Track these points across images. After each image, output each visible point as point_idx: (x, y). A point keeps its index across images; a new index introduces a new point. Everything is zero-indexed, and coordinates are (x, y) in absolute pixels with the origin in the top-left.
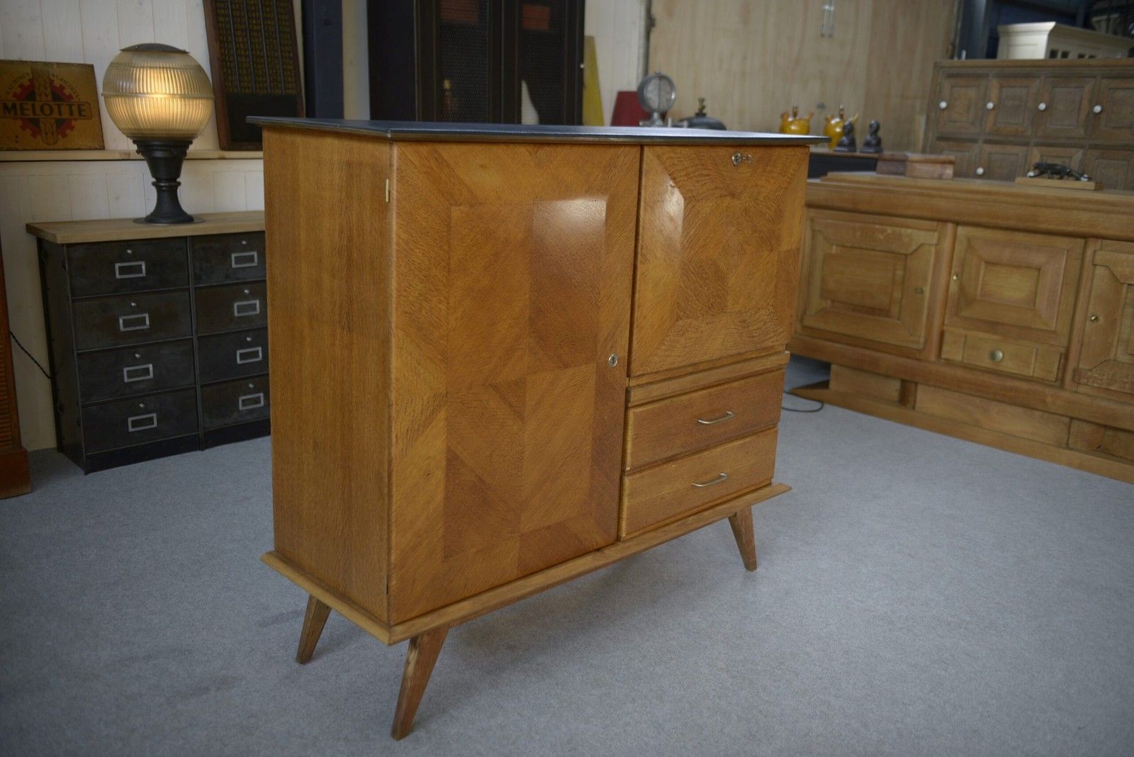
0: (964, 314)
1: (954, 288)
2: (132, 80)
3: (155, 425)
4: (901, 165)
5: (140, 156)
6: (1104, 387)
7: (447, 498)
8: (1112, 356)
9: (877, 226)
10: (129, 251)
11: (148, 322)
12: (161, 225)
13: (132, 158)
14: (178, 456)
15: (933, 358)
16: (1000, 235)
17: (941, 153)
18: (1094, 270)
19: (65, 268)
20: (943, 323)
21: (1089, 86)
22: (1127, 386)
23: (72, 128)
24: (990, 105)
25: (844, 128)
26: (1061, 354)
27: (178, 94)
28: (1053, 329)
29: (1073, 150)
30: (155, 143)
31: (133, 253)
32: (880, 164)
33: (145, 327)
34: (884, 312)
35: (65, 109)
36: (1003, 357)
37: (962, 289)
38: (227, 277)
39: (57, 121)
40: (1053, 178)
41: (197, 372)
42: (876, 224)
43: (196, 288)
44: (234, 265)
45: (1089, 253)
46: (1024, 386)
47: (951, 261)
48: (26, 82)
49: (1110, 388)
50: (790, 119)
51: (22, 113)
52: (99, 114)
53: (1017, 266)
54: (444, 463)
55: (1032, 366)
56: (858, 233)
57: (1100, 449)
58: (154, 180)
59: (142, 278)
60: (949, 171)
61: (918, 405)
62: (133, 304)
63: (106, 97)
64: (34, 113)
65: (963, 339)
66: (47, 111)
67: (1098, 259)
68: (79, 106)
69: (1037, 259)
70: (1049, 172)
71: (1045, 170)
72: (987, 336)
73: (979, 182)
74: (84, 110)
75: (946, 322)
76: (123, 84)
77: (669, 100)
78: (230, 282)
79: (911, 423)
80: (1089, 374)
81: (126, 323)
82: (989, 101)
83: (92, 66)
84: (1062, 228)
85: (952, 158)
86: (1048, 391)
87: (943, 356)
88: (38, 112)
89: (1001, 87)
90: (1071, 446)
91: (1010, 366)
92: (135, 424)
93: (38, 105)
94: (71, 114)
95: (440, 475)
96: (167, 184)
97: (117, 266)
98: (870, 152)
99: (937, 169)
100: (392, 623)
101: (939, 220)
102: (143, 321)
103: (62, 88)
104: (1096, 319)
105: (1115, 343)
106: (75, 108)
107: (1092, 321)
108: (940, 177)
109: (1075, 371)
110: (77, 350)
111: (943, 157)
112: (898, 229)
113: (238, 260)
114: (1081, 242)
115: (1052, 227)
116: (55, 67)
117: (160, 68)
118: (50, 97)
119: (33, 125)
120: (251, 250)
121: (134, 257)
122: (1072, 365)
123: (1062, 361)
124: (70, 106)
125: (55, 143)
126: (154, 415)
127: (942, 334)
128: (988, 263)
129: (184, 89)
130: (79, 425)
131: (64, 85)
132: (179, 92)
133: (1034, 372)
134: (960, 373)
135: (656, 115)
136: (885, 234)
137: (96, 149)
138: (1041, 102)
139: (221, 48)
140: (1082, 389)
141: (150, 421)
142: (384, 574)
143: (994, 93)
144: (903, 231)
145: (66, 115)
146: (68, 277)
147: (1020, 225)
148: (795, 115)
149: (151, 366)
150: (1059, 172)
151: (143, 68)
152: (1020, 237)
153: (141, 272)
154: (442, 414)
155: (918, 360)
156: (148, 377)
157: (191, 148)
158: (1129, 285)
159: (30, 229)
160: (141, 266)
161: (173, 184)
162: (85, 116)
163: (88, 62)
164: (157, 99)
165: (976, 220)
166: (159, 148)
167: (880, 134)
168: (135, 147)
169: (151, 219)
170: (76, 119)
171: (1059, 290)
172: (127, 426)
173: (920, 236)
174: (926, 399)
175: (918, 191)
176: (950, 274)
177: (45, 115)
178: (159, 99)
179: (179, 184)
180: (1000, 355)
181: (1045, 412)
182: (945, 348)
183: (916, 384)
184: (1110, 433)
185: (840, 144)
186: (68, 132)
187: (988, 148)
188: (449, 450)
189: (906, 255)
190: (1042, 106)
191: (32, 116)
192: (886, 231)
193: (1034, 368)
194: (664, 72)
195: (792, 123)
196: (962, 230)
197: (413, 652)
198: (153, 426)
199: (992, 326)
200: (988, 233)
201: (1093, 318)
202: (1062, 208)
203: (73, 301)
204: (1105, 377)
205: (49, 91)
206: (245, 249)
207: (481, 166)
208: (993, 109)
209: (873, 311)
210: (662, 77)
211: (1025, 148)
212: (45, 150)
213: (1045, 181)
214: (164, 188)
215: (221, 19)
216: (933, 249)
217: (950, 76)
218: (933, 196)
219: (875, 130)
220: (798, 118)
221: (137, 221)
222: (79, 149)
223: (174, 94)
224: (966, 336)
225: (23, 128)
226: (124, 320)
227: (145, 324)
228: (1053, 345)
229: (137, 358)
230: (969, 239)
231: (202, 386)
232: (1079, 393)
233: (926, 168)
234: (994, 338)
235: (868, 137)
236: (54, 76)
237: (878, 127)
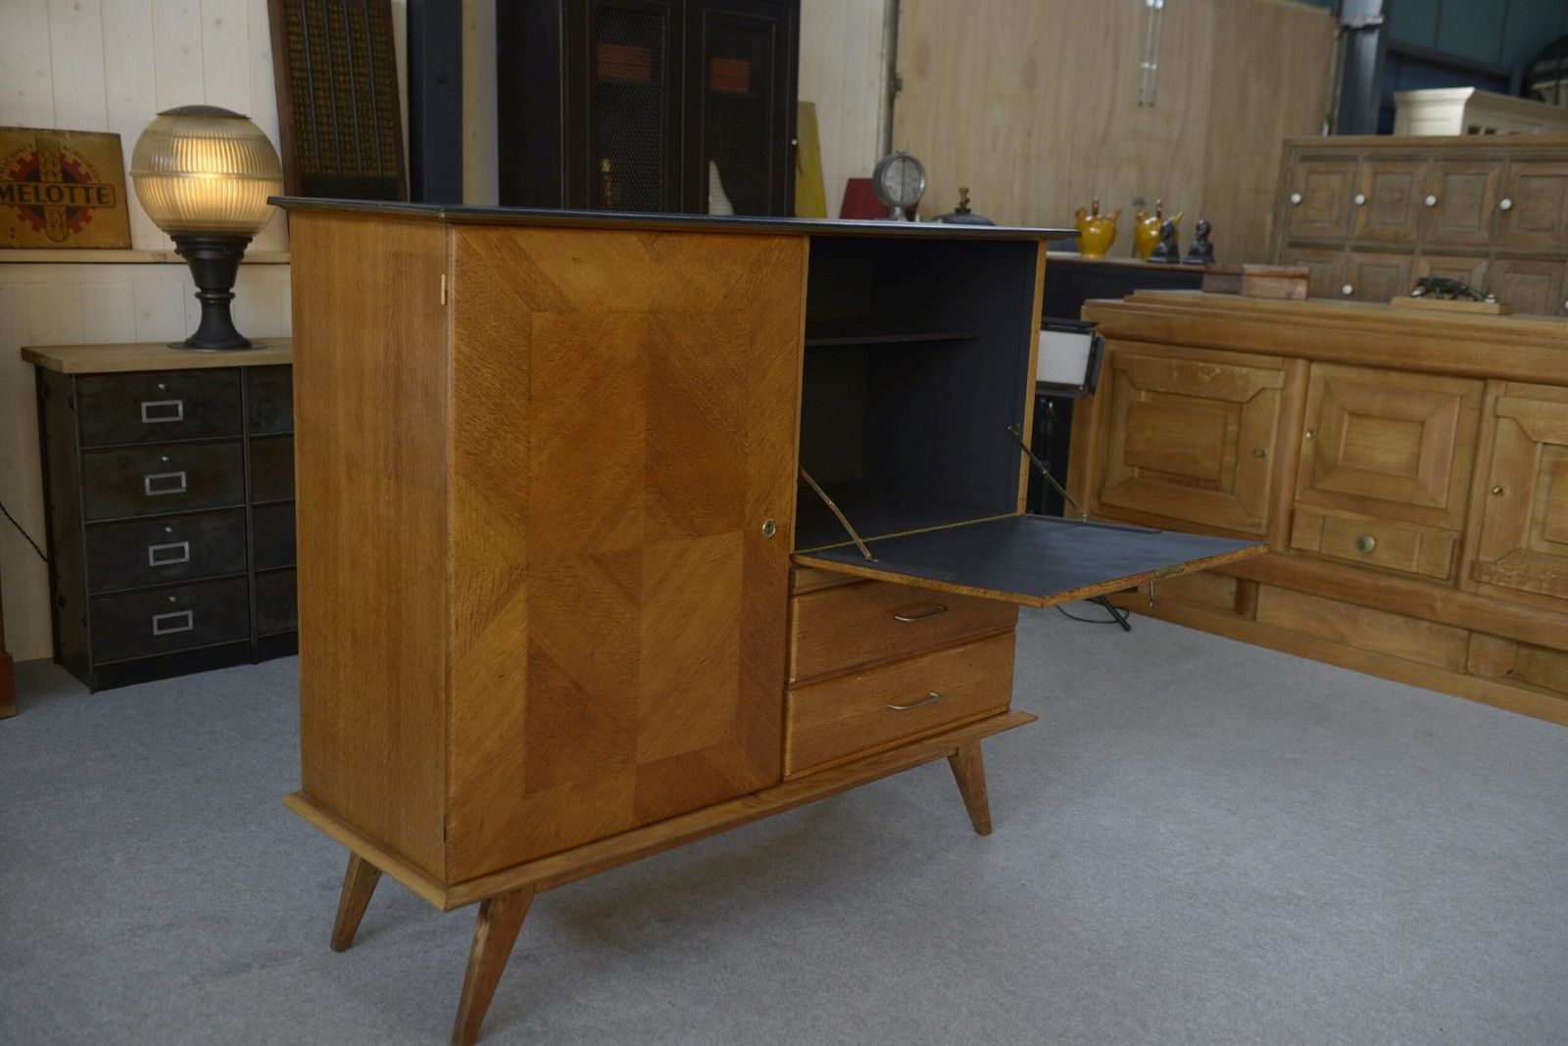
0: (1319, 486)
1: (1307, 449)
2: (172, 155)
3: (191, 626)
4: (1234, 281)
5: (180, 258)
6: (1514, 586)
7: (529, 709)
8: (1523, 544)
9: (1202, 364)
10: (161, 386)
11: (184, 485)
12: (205, 351)
13: (168, 260)
14: (220, 671)
15: (1280, 548)
16: (1369, 376)
17: (1295, 264)
18: (1497, 424)
19: (72, 406)
20: (1293, 500)
21: (1494, 171)
22: (1545, 585)
23: (88, 219)
24: (1360, 199)
25: (1162, 230)
26: (1455, 541)
27: (233, 174)
28: (1444, 506)
29: (1475, 261)
30: (201, 240)
31: (167, 388)
32: (1207, 280)
33: (180, 491)
34: (1213, 484)
35: (79, 194)
36: (1375, 545)
37: (1318, 450)
39: (68, 209)
40: (1443, 298)
41: (251, 554)
42: (1198, 360)
43: (251, 439)
45: (1490, 400)
46: (1404, 585)
47: (1303, 412)
48: (28, 158)
49: (1520, 587)
50: (1089, 218)
51: (21, 199)
52: (126, 201)
53: (1392, 419)
54: (524, 662)
55: (1416, 558)
56: (1176, 373)
57: (1516, 676)
58: (198, 290)
59: (178, 423)
60: (1301, 288)
61: (1260, 614)
62: (164, 459)
63: (136, 177)
64: (37, 198)
65: (1321, 521)
66: (55, 195)
67: (1502, 409)
68: (99, 190)
69: (1419, 408)
70: (1438, 289)
71: (1436, 287)
72: (1353, 516)
73: (1346, 303)
74: (105, 196)
75: (1297, 498)
76: (159, 160)
77: (916, 190)
79: (1251, 639)
80: (1493, 568)
81: (154, 485)
82: (1359, 192)
83: (117, 137)
84: (1451, 366)
85: (1305, 270)
86: (1436, 592)
87: (1293, 545)
88: (43, 196)
89: (1375, 174)
90: (1471, 670)
91: (1385, 558)
92: (162, 624)
93: (42, 187)
94: (88, 200)
95: (518, 677)
96: (215, 296)
97: (144, 405)
98: (1197, 264)
99: (1286, 284)
100: (451, 881)
101: (1285, 356)
102: (177, 482)
103: (76, 164)
104: (1501, 491)
105: (1527, 524)
106: (93, 193)
107: (1495, 494)
108: (1289, 297)
109: (1474, 564)
110: (86, 520)
111: (1291, 270)
112: (1229, 367)
114: (1478, 384)
115: (1438, 364)
116: (68, 136)
117: (210, 138)
118: (59, 178)
119: (36, 215)
121: (168, 394)
122: (1469, 556)
123: (1457, 551)
124: (87, 189)
125: (65, 239)
126: (189, 613)
127: (1292, 514)
128: (1351, 414)
129: (247, 168)
130: (85, 625)
131: (78, 160)
132: (236, 171)
133: (1418, 566)
134: (1315, 568)
135: (898, 211)
136: (1213, 375)
137: (120, 248)
138: (1430, 194)
139: (295, 114)
140: (1484, 590)
141: (184, 620)
142: (441, 813)
143: (1365, 182)
144: (1237, 369)
145: (80, 201)
146: (76, 419)
147: (1396, 362)
148: (1095, 213)
149: (186, 545)
150: (1453, 290)
151: (187, 138)
152: (1395, 378)
153: (177, 415)
154: (521, 594)
156: (182, 560)
157: (251, 248)
158: (1545, 444)
159: (27, 354)
160: (177, 406)
161: (223, 295)
162: (107, 203)
163: (113, 131)
164: (205, 179)
165: (1335, 354)
166: (205, 246)
167: (1211, 238)
168: (173, 246)
169: (192, 344)
170: (94, 208)
171: (1451, 452)
172: (151, 625)
173: (1262, 377)
174: (1272, 606)
175: (1257, 315)
176: (1301, 431)
177: (53, 201)
178: (208, 182)
179: (233, 296)
180: (1371, 542)
181: (1434, 622)
182: (1296, 534)
183: (1258, 583)
184: (1525, 652)
185: (1157, 253)
186: (83, 224)
187: (1358, 258)
188: (531, 643)
189: (1241, 403)
190: (1431, 200)
191: (33, 202)
192: (1213, 370)
193: (1418, 561)
194: (912, 153)
195: (1090, 224)
196: (1317, 370)
197: (484, 925)
198: (187, 628)
199: (1361, 502)
200: (1353, 374)
201: (1496, 490)
202: (1452, 338)
203: (83, 452)
204: (1514, 573)
205: (58, 168)
207: (575, 259)
208: (1364, 204)
209: (1195, 481)
210: (906, 159)
211: (1410, 258)
212: (50, 248)
213: (1432, 303)
214: (212, 302)
215: (297, 74)
216: (1278, 396)
217: (1305, 159)
218: (1277, 322)
219: (1204, 233)
220: (1099, 216)
221: (173, 346)
222: (97, 248)
223: (228, 174)
224: (1324, 517)
225: (22, 218)
226: (151, 481)
227: (180, 486)
228: (1443, 529)
229: (167, 533)
230: (1326, 383)
231: (257, 574)
232: (1481, 596)
233: (1268, 283)
234: (1365, 518)
235: (1195, 243)
236: (65, 148)
237: (1208, 229)
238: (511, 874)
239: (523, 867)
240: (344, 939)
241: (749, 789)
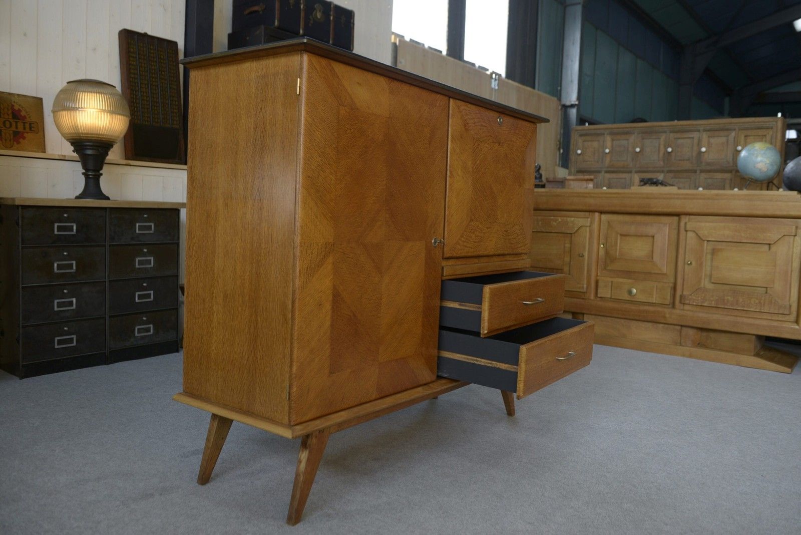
0: (610, 268)
1: (602, 252)
2: (74, 101)
3: (74, 344)
6: (699, 304)
7: (332, 326)
8: (702, 285)
9: (552, 218)
10: (66, 215)
11: (74, 268)
12: (88, 199)
13: (68, 158)
14: (89, 369)
15: (592, 297)
18: (687, 234)
19: (18, 224)
20: (597, 275)
21: (663, 137)
22: (713, 302)
23: (24, 138)
24: (607, 151)
26: (671, 287)
28: (665, 272)
29: (658, 174)
30: (88, 144)
31: (68, 217)
32: (547, 184)
33: (72, 271)
34: (560, 270)
35: (20, 125)
36: (637, 292)
37: (607, 253)
38: (132, 239)
39: (14, 132)
40: (652, 186)
42: (551, 216)
43: (110, 246)
44: (137, 231)
45: (682, 224)
46: (651, 309)
47: (599, 236)
49: (703, 304)
52: (44, 131)
53: (639, 236)
54: (331, 298)
55: (654, 297)
56: (540, 223)
57: (701, 345)
58: (84, 171)
59: (73, 235)
60: (590, 184)
62: (65, 253)
63: (55, 112)
65: (610, 284)
66: (8, 124)
67: (688, 227)
68: (30, 124)
69: (651, 230)
70: (649, 183)
71: (645, 182)
72: (625, 280)
74: (33, 127)
75: (598, 275)
76: (69, 105)
78: (135, 243)
80: (690, 297)
81: (59, 267)
82: (606, 148)
83: (41, 99)
85: (592, 177)
86: (665, 310)
87: (599, 296)
89: (613, 140)
90: (683, 344)
91: (641, 298)
92: (60, 342)
93: (2, 120)
94: (25, 128)
95: (328, 306)
96: (93, 173)
97: (56, 225)
99: (584, 183)
100: (292, 423)
101: (589, 211)
102: (71, 266)
103: (19, 111)
104: (691, 263)
105: (703, 276)
106: (27, 126)
107: (688, 264)
108: (586, 188)
109: (681, 296)
110: (22, 284)
111: (587, 177)
112: (565, 218)
113: (141, 228)
114: (676, 218)
115: (659, 210)
116: (16, 97)
118: (11, 117)
120: (150, 222)
121: (68, 220)
122: (679, 293)
123: (673, 292)
124: (24, 123)
125: (12, 145)
126: (74, 337)
127: (597, 282)
128: (621, 235)
129: (112, 107)
130: (18, 342)
131: (21, 109)
133: (656, 300)
134: (610, 305)
136: (558, 222)
137: (39, 151)
138: (637, 147)
139: (131, 94)
140: (686, 307)
141: (71, 340)
142: (287, 384)
143: (609, 143)
144: (568, 219)
145: (20, 129)
146: (20, 231)
147: (641, 210)
149: (74, 300)
150: (655, 183)
151: (83, 92)
152: (639, 218)
153: (73, 231)
154: (330, 260)
155: (584, 299)
156: (72, 308)
158: (708, 241)
160: (73, 226)
161: (97, 174)
162: (34, 131)
163: (39, 96)
165: (612, 209)
166: (88, 147)
168: (72, 149)
169: (81, 197)
170: (27, 133)
172: (54, 343)
173: (579, 221)
175: (575, 195)
176: (599, 244)
177: (6, 128)
178: (92, 112)
179: (102, 174)
180: (634, 291)
181: (666, 324)
182: (599, 290)
183: (583, 314)
184: (705, 334)
186: (21, 140)
187: (608, 176)
188: (335, 288)
189: (571, 234)
190: (638, 150)
192: (558, 220)
193: (656, 298)
196: (604, 217)
197: (305, 453)
198: (73, 345)
199: (628, 274)
200: (621, 218)
201: (689, 263)
202: (664, 198)
203: (23, 248)
204: (700, 298)
205: (10, 112)
206: (146, 220)
208: (609, 153)
209: (553, 270)
211: (630, 174)
212: (5, 150)
213: (649, 188)
214: (91, 176)
215: (132, 76)
216: (588, 229)
217: (581, 135)
218: (586, 197)
219: (538, 169)
224: (612, 282)
226: (58, 265)
227: (72, 268)
228: (666, 283)
229: (65, 293)
230: (609, 222)
231: (110, 317)
232: (685, 310)
233: (577, 183)
234: (630, 281)
236: (15, 102)
237: (540, 168)
238: (323, 420)
239: (327, 417)
240: (205, 478)
241: (424, 382)
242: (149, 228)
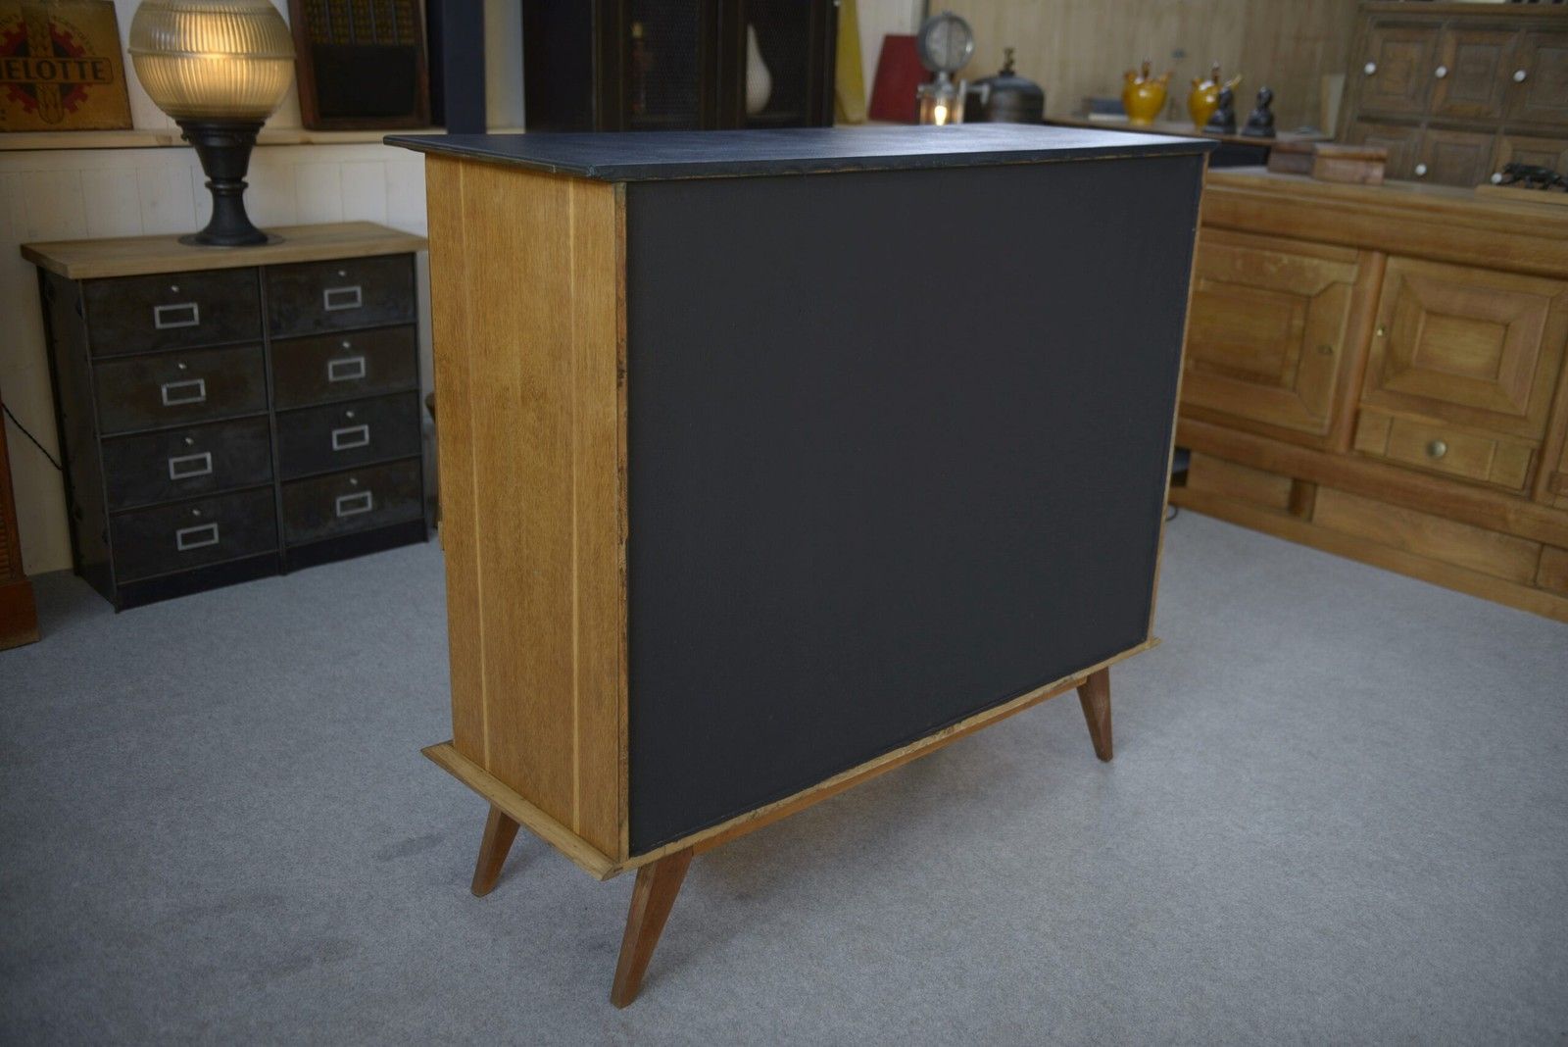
0: (1390, 386)
1: (1377, 347)
2: (174, 32)
3: (216, 540)
4: (1304, 160)
5: (187, 143)
9: (1268, 254)
10: (175, 289)
11: (203, 392)
12: (220, 248)
13: (174, 143)
14: (249, 585)
15: (1342, 448)
16: (1449, 272)
17: (1363, 143)
19: (80, 313)
20: (1359, 400)
23: (84, 97)
24: (1441, 72)
25: (1219, 97)
26: (1533, 451)
27: (242, 53)
28: (1523, 414)
30: (211, 126)
31: (181, 290)
32: (1274, 158)
33: (199, 399)
34: (1274, 381)
35: (73, 70)
36: (1446, 451)
37: (1389, 348)
38: (318, 323)
39: (62, 86)
40: (1532, 188)
41: (276, 463)
42: (1266, 250)
43: (272, 342)
44: (328, 307)
46: (1475, 495)
47: (1376, 309)
48: (15, 30)
50: (1139, 81)
51: (10, 76)
52: (124, 76)
53: (1474, 319)
55: (1488, 467)
56: (1239, 262)
58: (208, 179)
59: (194, 327)
60: (1378, 172)
61: (1317, 515)
62: (181, 366)
63: (135, 56)
64: (28, 75)
65: (1388, 423)
66: (47, 72)
68: (94, 64)
69: (1506, 309)
70: (1528, 177)
71: (1519, 175)
72: (1424, 419)
73: (1418, 187)
74: (101, 70)
75: (1364, 397)
76: (160, 37)
77: (963, 53)
78: (323, 332)
79: (1306, 541)
81: (172, 394)
82: (1439, 65)
83: (111, 4)
84: (1546, 267)
85: (1383, 152)
86: (1510, 503)
87: (1358, 446)
88: (33, 73)
89: (1459, 44)
90: (1541, 583)
91: (1456, 465)
92: (187, 539)
93: (32, 62)
94: (83, 76)
96: (227, 186)
97: (157, 310)
98: (1257, 138)
99: (1361, 168)
101: (1360, 248)
102: (195, 390)
103: (68, 36)
106: (88, 68)
108: (1364, 181)
109: (1553, 476)
110: (102, 434)
111: (1369, 151)
112: (1298, 259)
113: (334, 299)
115: (1531, 264)
116: (56, 4)
117: (215, 13)
118: (50, 52)
119: (27, 94)
120: (352, 284)
121: (182, 297)
122: (1548, 467)
123: (1534, 459)
124: (81, 64)
125: (60, 119)
126: (214, 526)
127: (1357, 414)
128: (1430, 313)
129: (252, 45)
130: (106, 541)
131: (70, 31)
132: (245, 50)
133: (1491, 474)
134: (1380, 472)
135: (943, 76)
136: (1279, 265)
137: (121, 129)
138: (1518, 70)
140: (1560, 503)
141: (209, 534)
143: (1448, 52)
144: (1307, 261)
145: (74, 77)
146: (86, 328)
147: (1484, 259)
148: (1146, 74)
149: (208, 456)
150: (1542, 179)
151: (190, 12)
152: (1479, 275)
153: (192, 319)
155: (1321, 451)
156: (205, 472)
157: (263, 134)
159: (27, 252)
160: (192, 309)
161: (237, 186)
162: (104, 79)
164: (212, 61)
165: (1416, 249)
166: (214, 133)
167: (1274, 107)
168: (179, 130)
169: (205, 238)
170: (89, 84)
171: (1535, 358)
172: (176, 541)
173: (1332, 270)
174: (1327, 506)
175: (1332, 203)
177: (44, 77)
178: (215, 63)
179: (246, 185)
180: (1442, 448)
181: (1505, 533)
182: (1360, 436)
183: (1316, 485)
185: (1213, 122)
186: (78, 103)
187: (1434, 135)
189: (1309, 298)
190: (1520, 76)
191: (24, 80)
192: (1280, 260)
193: (1491, 470)
194: (958, 12)
195: (1140, 87)
196: (1393, 263)
198: (212, 542)
199: (1432, 405)
200: (1434, 270)
203: (94, 363)
205: (48, 42)
206: (343, 282)
208: (1445, 77)
209: (1255, 377)
210: (954, 20)
211: (1489, 138)
212: (45, 131)
213: (1519, 193)
214: (223, 193)
216: (1350, 291)
217: (1382, 25)
218: (1354, 212)
219: (1266, 103)
220: (1150, 78)
221: (185, 239)
222: (96, 129)
223: (236, 53)
224: (1392, 419)
225: (12, 98)
226: (168, 389)
227: (199, 394)
228: (1521, 437)
229: (187, 445)
230: (1403, 278)
231: (284, 483)
232: (1558, 509)
233: (1343, 167)
234: (1436, 422)
235: (1255, 113)
236: (55, 18)
237: (1270, 98)
242: (352, 297)
